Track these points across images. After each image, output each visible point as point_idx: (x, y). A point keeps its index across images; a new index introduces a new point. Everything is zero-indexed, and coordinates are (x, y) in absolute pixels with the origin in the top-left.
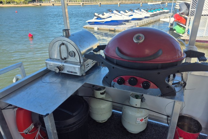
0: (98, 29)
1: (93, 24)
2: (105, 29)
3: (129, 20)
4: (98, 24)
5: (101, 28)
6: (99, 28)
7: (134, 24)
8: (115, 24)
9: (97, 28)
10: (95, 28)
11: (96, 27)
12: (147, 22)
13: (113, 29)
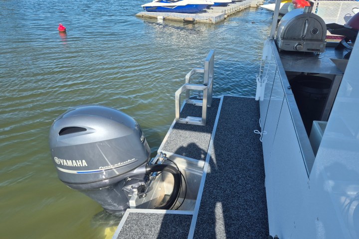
0: (164, 19)
1: (154, 10)
2: (176, 18)
3: (211, 5)
4: (162, 10)
5: (170, 17)
6: (165, 17)
7: (221, 11)
8: (192, 12)
9: (162, 18)
10: (158, 17)
11: (159, 15)
12: (236, 9)
13: (191, 20)
